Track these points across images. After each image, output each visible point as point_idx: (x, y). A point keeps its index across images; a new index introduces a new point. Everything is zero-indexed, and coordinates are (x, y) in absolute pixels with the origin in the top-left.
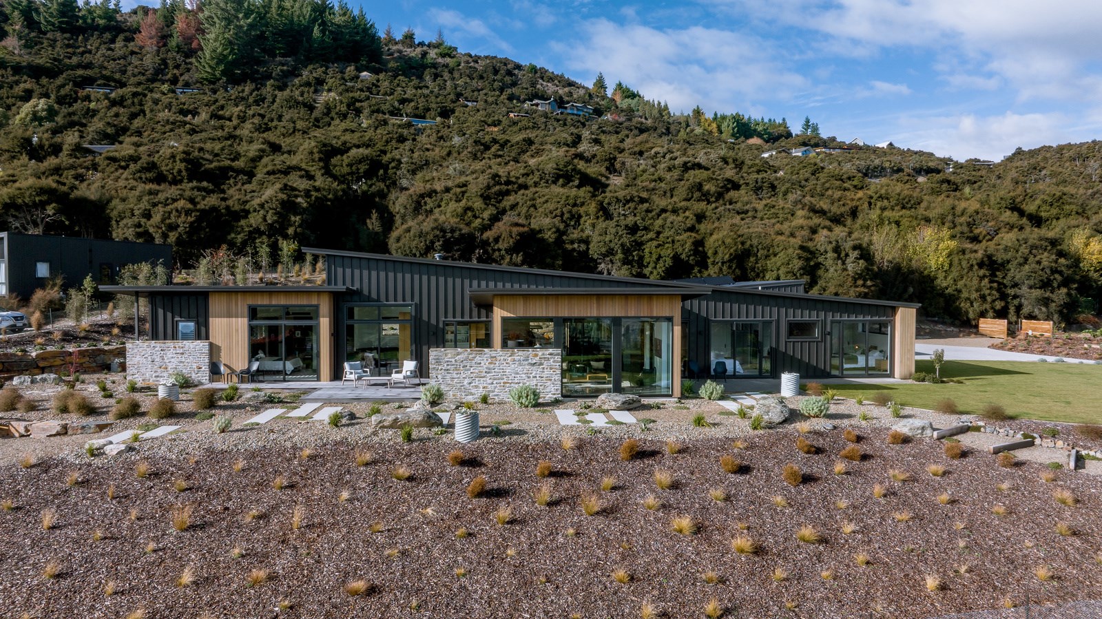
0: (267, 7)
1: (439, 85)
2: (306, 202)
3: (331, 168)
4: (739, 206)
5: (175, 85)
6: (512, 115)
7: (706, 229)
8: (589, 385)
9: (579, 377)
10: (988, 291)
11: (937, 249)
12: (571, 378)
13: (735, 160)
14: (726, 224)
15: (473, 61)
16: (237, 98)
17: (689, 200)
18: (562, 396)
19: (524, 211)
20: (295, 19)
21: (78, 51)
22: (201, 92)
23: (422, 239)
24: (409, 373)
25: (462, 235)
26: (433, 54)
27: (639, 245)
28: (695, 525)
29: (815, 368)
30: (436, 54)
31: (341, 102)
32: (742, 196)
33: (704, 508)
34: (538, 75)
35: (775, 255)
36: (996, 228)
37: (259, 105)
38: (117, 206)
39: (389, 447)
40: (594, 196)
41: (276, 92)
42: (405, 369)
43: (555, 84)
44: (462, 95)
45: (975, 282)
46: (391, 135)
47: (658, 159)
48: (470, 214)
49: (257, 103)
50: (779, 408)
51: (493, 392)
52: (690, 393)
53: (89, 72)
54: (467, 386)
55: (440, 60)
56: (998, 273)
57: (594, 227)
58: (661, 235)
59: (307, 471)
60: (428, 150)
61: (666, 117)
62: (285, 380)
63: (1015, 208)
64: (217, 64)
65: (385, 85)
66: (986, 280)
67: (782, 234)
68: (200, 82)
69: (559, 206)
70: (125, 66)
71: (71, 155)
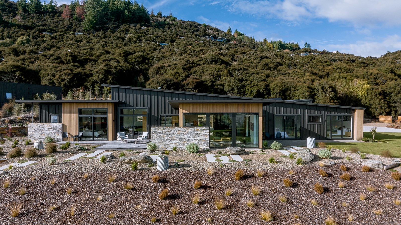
0: (108, 3)
1: (170, 31)
2: (115, 70)
3: (128, 59)
4: (283, 72)
5: (75, 31)
6: (197, 41)
7: (270, 80)
8: (222, 143)
9: (218, 139)
10: (383, 105)
11: (362, 88)
12: (214, 140)
13: (280, 55)
14: (278, 78)
15: (183, 22)
16: (97, 36)
17: (263, 70)
18: (210, 148)
19: (199, 74)
20: (118, 8)
21: (41, 20)
22: (84, 34)
23: (158, 84)
24: (144, 137)
25: (174, 83)
26: (168, 20)
27: (244, 86)
28: (273, 216)
29: (320, 136)
30: (169, 20)
31: (135, 37)
32: (284, 68)
33: (276, 206)
34: (207, 27)
35: (298, 90)
36: (386, 80)
37: (105, 39)
38: (43, 72)
39: (125, 173)
40: (226, 68)
41: (111, 34)
42: (143, 135)
43: (213, 31)
44: (179, 34)
45: (378, 101)
46: (151, 48)
47: (251, 55)
48: (177, 75)
49: (104, 38)
50: (309, 154)
51: (179, 146)
52: (266, 146)
53: (45, 27)
54: (168, 143)
55: (171, 22)
56: (387, 98)
57: (226, 80)
58: (252, 83)
59: (85, 184)
60: (164, 53)
61: (254, 42)
62: (93, 140)
63: (392, 72)
64: (90, 24)
65: (151, 31)
66: (382, 100)
67: (300, 82)
68: (84, 30)
69: (212, 72)
70: (57, 25)
71: (29, 54)
